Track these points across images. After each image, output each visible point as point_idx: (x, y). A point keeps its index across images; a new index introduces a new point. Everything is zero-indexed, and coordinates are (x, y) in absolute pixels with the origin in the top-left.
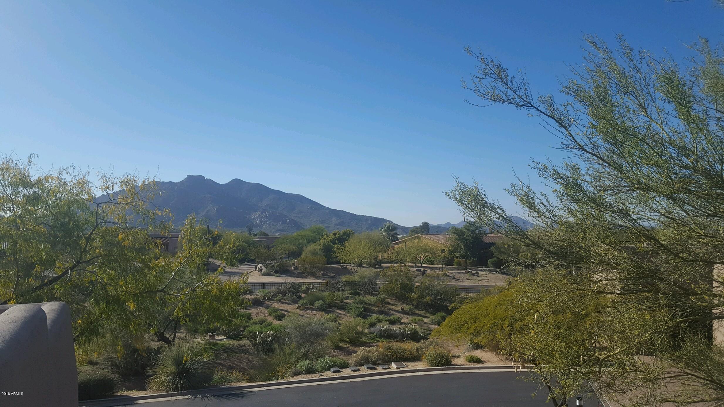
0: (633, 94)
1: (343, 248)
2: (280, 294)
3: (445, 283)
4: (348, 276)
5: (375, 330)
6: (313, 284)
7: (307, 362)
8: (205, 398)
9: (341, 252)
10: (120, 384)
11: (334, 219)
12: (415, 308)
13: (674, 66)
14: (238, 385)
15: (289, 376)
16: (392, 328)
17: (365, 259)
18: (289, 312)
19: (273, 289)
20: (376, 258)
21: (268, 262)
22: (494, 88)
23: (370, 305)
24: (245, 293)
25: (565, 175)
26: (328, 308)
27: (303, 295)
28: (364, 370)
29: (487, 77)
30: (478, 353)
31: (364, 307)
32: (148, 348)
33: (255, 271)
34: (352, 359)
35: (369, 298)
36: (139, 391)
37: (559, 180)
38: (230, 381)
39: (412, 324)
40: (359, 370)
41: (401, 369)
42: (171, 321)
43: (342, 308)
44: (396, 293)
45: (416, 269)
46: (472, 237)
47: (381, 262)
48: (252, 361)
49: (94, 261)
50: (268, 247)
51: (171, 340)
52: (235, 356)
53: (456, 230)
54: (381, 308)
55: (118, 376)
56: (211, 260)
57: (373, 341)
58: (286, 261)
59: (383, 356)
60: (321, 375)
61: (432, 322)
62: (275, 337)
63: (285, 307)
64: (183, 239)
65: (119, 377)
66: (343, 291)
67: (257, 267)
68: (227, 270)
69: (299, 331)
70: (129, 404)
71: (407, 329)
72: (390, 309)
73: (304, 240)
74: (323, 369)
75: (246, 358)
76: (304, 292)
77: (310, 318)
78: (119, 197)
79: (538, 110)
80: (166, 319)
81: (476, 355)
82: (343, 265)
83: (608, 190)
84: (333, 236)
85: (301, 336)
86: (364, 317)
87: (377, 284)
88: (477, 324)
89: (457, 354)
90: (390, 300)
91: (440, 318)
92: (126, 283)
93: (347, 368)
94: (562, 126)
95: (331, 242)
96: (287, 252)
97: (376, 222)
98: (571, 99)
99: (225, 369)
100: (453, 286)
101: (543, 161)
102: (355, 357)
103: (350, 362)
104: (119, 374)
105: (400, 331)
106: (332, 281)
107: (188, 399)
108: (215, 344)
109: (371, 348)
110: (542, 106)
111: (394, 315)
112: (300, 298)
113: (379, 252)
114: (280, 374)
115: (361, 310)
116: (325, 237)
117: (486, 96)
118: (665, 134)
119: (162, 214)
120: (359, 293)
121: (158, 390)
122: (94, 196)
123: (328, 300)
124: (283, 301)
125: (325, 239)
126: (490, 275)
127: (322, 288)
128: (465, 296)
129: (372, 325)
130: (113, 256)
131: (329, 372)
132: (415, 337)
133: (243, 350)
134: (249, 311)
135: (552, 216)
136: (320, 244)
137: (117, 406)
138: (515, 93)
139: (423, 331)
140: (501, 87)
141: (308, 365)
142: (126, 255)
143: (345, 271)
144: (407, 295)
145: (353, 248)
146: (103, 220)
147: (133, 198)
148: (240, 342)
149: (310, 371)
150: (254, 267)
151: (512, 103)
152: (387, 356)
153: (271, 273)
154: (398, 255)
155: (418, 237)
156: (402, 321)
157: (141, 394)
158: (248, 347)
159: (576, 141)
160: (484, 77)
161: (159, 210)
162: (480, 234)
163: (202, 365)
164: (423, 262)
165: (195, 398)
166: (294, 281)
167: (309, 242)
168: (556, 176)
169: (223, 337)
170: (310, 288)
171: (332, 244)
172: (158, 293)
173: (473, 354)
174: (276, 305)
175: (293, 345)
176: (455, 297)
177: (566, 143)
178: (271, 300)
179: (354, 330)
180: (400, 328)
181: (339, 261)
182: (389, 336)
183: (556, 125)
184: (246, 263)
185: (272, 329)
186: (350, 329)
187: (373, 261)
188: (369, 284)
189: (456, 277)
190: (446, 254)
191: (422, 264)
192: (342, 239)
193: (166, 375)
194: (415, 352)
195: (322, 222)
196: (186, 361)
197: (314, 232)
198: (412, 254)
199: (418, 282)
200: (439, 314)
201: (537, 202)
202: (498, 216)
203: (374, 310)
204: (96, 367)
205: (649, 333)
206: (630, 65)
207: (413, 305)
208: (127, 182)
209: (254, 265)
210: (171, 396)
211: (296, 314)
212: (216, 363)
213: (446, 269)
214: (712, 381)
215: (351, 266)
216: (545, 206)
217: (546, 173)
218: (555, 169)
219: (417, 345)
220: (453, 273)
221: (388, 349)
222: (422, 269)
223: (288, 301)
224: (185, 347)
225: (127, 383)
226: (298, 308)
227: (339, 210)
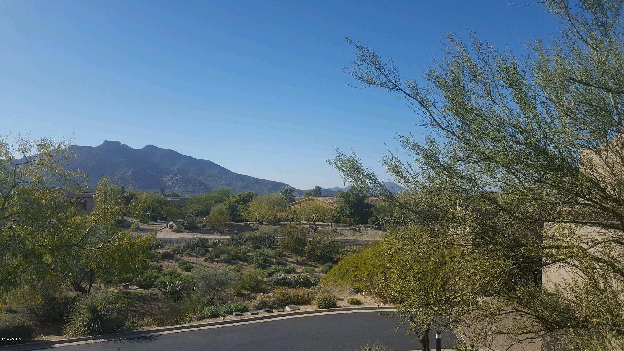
0: (482, 82)
1: (247, 208)
2: (188, 248)
3: (333, 238)
4: (250, 232)
5: (273, 279)
6: (220, 239)
7: (212, 308)
8: (118, 341)
9: (245, 211)
10: (38, 330)
11: (239, 182)
12: (307, 259)
13: (513, 60)
14: (149, 329)
15: (195, 320)
16: (288, 277)
17: (265, 217)
18: (196, 264)
19: (183, 244)
20: (275, 217)
21: (178, 220)
22: (369, 73)
23: (269, 257)
24: (157, 247)
25: (423, 147)
26: (232, 260)
27: (210, 249)
28: (262, 313)
29: (364, 63)
30: (358, 297)
31: (264, 259)
32: (65, 297)
33: (166, 228)
34: (252, 304)
35: (269, 251)
36: (56, 336)
37: (419, 151)
38: (141, 326)
39: (305, 273)
40: (257, 313)
41: (294, 312)
42: (86, 273)
43: (245, 260)
44: (292, 247)
45: (309, 226)
46: (356, 199)
47: (280, 220)
48: (162, 308)
49: (12, 218)
50: (179, 207)
51: (87, 290)
52: (147, 304)
53: (343, 194)
54: (279, 260)
55: (36, 322)
56: (125, 218)
57: (271, 288)
58: (195, 219)
59: (278, 300)
60: (224, 319)
61: (322, 271)
62: (184, 286)
63: (193, 259)
64: (98, 198)
65: (37, 324)
66: (246, 245)
67: (169, 225)
68: (140, 227)
69: (205, 281)
70: (46, 348)
71: (300, 278)
72: (286, 261)
73: (212, 201)
74: (226, 313)
75: (156, 306)
76: (211, 246)
77: (215, 269)
78: (36, 159)
79: (405, 92)
80: (82, 270)
81: (356, 298)
82: (246, 222)
83: (459, 160)
84: (238, 198)
85: (207, 285)
86: (264, 268)
87: (275, 239)
88: (356, 273)
89: (341, 298)
90: (286, 253)
91: (328, 268)
92: (42, 238)
93: (247, 312)
94: (424, 107)
95: (236, 202)
96: (196, 211)
97: (276, 186)
98: (431, 84)
99: (137, 315)
100: (339, 240)
101: (406, 135)
102: (254, 302)
103: (250, 306)
104: (37, 321)
105: (295, 279)
106: (236, 237)
107: (102, 342)
108: (128, 294)
109: (269, 294)
110: (408, 89)
111: (290, 265)
112: (207, 251)
113: (278, 211)
114: (187, 319)
115: (261, 262)
116: (231, 198)
117: (363, 80)
118: (506, 116)
119: (77, 175)
120: (260, 247)
121: (74, 335)
122: (12, 157)
123: (232, 253)
124: (191, 254)
125: (231, 200)
126: (370, 231)
127: (227, 243)
128: (349, 249)
129: (271, 274)
130: (30, 213)
131: (231, 316)
132: (307, 284)
133: (154, 298)
134: (160, 264)
135: (415, 182)
136: (227, 205)
137: (35, 350)
138: (386, 78)
139: (314, 279)
140: (375, 73)
141: (212, 311)
142: (43, 212)
143: (248, 228)
144: (301, 249)
145: (255, 208)
146: (21, 180)
147: (49, 160)
148: (151, 291)
149: (214, 315)
150: (166, 224)
151: (384, 86)
152: (282, 300)
153: (182, 229)
154: (294, 214)
155: (311, 199)
156: (297, 271)
157: (58, 338)
158: (159, 296)
159: (434, 119)
160: (361, 63)
161: (74, 171)
162: (363, 196)
163: (115, 312)
164: (315, 220)
165: (109, 341)
166: (202, 237)
167: (216, 202)
168: (417, 148)
169: (135, 287)
170: (216, 243)
171: (237, 205)
172: (73, 248)
173: (354, 298)
174: (185, 258)
175: (200, 293)
176: (341, 250)
177: (426, 121)
178: (181, 254)
179: (255, 279)
180: (294, 277)
181: (243, 219)
182: (284, 283)
183: (419, 105)
184: (158, 221)
185: (181, 280)
186: (251, 278)
187: (273, 219)
188: (269, 239)
189: (342, 233)
190: (334, 213)
191: (314, 222)
192: (246, 200)
193: (82, 321)
194: (306, 297)
195: (228, 185)
196: (100, 309)
197: (221, 194)
198: (306, 213)
199: (310, 237)
200: (327, 264)
201: (404, 170)
202: (371, 181)
203: (273, 261)
204: (15, 315)
205: (489, 277)
206: (479, 57)
207: (306, 257)
208: (44, 145)
209: (166, 223)
210: (86, 340)
211: (203, 265)
212: (129, 310)
213: (334, 226)
214: (537, 317)
215: (253, 224)
216: (410, 173)
217: (409, 146)
218: (416, 142)
219: (308, 291)
220: (340, 229)
221: (283, 295)
222: (314, 226)
223: (196, 254)
224: (99, 296)
225: (45, 329)
226: (206, 260)
227: (244, 175)
